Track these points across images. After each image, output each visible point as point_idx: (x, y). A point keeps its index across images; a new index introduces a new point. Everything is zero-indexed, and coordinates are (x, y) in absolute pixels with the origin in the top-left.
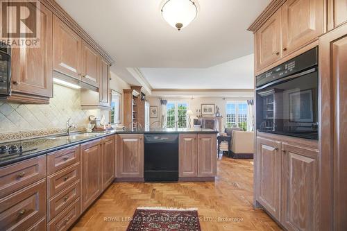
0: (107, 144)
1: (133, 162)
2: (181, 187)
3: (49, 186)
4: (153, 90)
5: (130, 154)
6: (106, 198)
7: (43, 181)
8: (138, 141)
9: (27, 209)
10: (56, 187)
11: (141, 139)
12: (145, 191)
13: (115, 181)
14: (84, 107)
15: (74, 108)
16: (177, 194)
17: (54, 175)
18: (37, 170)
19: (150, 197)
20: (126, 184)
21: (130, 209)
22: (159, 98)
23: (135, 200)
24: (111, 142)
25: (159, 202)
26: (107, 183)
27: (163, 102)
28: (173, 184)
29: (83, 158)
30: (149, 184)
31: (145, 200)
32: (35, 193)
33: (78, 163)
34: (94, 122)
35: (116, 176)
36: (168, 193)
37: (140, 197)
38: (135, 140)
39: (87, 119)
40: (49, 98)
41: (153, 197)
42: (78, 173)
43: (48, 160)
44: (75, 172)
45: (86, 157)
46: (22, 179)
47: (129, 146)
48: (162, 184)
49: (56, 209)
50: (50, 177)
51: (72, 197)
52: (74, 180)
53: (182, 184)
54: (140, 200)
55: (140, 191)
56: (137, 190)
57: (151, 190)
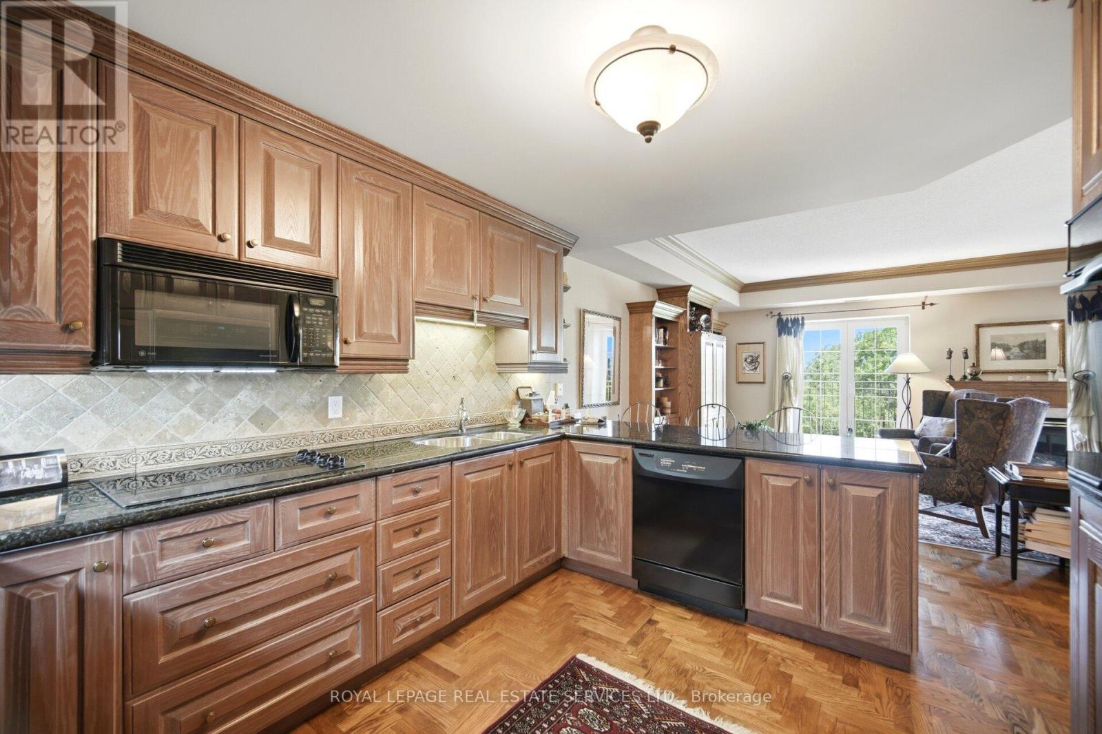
0: (529, 464)
1: (605, 524)
2: (746, 643)
3: (380, 538)
4: (745, 288)
5: (597, 501)
6: (525, 602)
7: (370, 528)
8: (617, 464)
9: (340, 573)
10: (395, 546)
11: (625, 460)
12: (622, 618)
13: (560, 565)
14: (504, 367)
15: (478, 372)
16: (717, 660)
17: (391, 520)
18: (358, 506)
19: (625, 640)
20: (586, 580)
21: (560, 652)
22: (770, 312)
23: (585, 633)
24: (547, 460)
25: (644, 664)
26: (531, 565)
27: (786, 325)
28: (721, 627)
29: (459, 494)
30: (645, 600)
31: (608, 641)
32: (356, 548)
33: (447, 504)
34: (525, 404)
35: (565, 553)
36: (689, 648)
37: (602, 629)
38: (612, 461)
39: (512, 395)
40: (407, 360)
41: (635, 642)
42: (447, 524)
43: (380, 492)
44: (439, 520)
45: (468, 492)
46: (334, 518)
47: (595, 476)
48: (688, 615)
49: (395, 590)
50: (382, 523)
51: (431, 573)
52: (435, 541)
53: (753, 637)
54: (599, 638)
55: (611, 614)
56: (606, 609)
57: (640, 622)
